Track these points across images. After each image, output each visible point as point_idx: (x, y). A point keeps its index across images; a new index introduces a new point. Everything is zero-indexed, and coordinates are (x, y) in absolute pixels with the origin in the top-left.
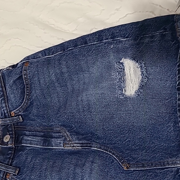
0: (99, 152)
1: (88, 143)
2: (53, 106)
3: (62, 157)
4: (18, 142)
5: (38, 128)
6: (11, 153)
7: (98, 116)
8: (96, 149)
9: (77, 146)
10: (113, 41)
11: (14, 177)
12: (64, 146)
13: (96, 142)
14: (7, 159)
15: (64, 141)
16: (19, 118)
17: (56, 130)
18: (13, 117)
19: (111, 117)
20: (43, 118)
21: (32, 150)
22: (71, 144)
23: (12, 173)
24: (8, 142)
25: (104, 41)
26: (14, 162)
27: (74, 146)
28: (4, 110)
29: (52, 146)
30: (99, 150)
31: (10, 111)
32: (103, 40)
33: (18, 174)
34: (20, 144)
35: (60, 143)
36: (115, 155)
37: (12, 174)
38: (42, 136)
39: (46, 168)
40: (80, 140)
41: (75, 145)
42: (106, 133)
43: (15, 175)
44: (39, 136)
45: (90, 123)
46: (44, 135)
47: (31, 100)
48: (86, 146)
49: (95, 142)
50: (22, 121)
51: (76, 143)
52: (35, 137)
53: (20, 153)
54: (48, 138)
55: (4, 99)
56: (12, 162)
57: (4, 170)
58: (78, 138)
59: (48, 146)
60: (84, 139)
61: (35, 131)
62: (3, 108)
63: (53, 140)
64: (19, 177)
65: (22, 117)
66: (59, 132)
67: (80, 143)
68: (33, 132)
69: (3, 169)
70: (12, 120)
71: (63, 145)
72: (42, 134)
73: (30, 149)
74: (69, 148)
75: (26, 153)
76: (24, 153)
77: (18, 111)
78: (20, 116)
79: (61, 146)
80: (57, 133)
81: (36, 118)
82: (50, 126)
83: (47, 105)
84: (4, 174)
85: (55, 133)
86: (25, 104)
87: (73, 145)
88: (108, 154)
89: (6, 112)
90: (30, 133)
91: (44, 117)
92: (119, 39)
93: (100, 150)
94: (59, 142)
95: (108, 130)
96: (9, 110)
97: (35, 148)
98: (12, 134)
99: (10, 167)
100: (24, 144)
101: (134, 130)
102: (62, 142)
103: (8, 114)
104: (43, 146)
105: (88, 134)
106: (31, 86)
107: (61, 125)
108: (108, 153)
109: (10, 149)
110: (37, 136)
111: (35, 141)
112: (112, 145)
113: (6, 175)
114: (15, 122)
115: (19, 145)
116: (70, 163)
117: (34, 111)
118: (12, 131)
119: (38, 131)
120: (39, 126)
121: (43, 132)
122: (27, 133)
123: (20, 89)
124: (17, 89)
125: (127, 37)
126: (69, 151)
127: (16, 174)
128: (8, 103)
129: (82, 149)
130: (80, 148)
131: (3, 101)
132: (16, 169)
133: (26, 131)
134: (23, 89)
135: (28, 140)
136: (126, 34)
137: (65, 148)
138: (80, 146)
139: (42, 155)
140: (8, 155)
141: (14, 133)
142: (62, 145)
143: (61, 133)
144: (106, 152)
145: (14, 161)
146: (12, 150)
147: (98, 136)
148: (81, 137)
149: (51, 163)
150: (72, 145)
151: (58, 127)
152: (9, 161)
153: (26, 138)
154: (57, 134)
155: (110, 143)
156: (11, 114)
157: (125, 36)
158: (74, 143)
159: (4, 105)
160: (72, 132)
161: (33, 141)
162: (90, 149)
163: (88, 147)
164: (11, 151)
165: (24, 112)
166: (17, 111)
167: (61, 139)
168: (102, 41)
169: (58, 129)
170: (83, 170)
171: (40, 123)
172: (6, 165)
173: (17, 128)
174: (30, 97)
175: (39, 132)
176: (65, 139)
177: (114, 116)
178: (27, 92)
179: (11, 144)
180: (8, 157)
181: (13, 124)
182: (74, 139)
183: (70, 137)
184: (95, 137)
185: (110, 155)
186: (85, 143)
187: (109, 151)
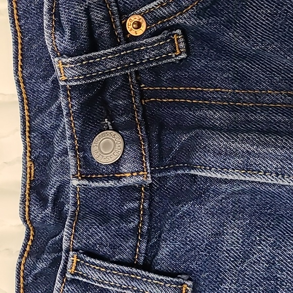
6: (138, 210)
14: (125, 238)
18: (135, 39)
24: (117, 164)
50: (184, 56)
70: (131, 55)
78: (178, 31)
96: (117, 6)
99: (148, 277)
100: (204, 167)
110: (281, 134)
114: (149, 61)
132: (177, 284)
146: (137, 195)
152: (137, 246)
179: (138, 172)
180: (129, 230)
181: (137, 73)
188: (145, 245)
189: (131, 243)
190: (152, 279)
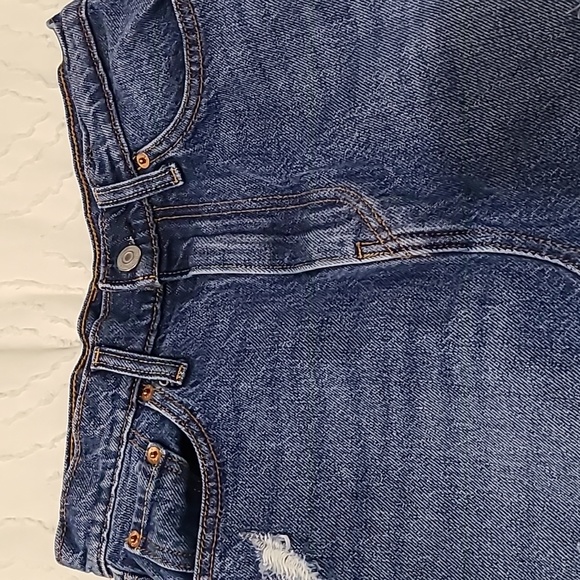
0: (507, 261)
1: (454, 232)
2: (298, 106)
3: (352, 300)
4: (175, 268)
5: (247, 203)
6: (151, 311)
7: (493, 112)
8: (490, 250)
9: (414, 247)
11: (174, 394)
12: (357, 253)
13: (489, 225)
14: (138, 332)
15: (357, 232)
16: (170, 173)
17: (320, 198)
18: (144, 171)
19: (548, 109)
20: (264, 160)
21: (232, 291)
22: (386, 241)
23: (163, 379)
24: (134, 271)
26: (167, 342)
27: (399, 249)
28: (108, 151)
29: (311, 262)
30: (502, 251)
31: (133, 152)
33: (185, 382)
34: (182, 275)
35: (342, 243)
36: (574, 263)
37: (164, 382)
38: (264, 232)
39: (294, 348)
40: (423, 221)
41: (404, 242)
42: (528, 183)
43: (176, 387)
44: (253, 233)
45: (463, 145)
46: (273, 225)
47: (208, 94)
48: (450, 245)
49: (483, 223)
50: (181, 183)
51: (406, 235)
52: (237, 238)
53: (187, 305)
54: (288, 235)
55: (105, 108)
56: (159, 342)
57: (130, 372)
58: (414, 214)
59: (290, 266)
60: (440, 214)
61: (237, 215)
62: (105, 141)
63: (310, 236)
64: (190, 391)
65: (178, 166)
66: (333, 205)
67: (422, 234)
68: (230, 218)
69: (126, 371)
70: (142, 185)
71: (356, 248)
73: (221, 287)
74: (379, 259)
75: (207, 302)
76: (199, 305)
77: (164, 145)
78: (173, 165)
79: (345, 255)
80: (325, 207)
81: (238, 164)
82: (292, 187)
83: (275, 107)
84: (132, 388)
85: (314, 210)
86: (189, 112)
87: (394, 245)
88: (547, 262)
89: (115, 154)
90: (219, 223)
91: (268, 154)
93: (508, 251)
94: (336, 238)
95: (536, 169)
96: (128, 146)
97: (242, 280)
98: (148, 240)
99: (153, 360)
100: (197, 267)
102: (349, 238)
103: (126, 164)
104: (272, 266)
105: (455, 194)
106: (206, 35)
107: (339, 176)
108: (546, 258)
109: (145, 295)
110: (246, 233)
111: (241, 252)
112: (557, 226)
113: (140, 393)
114: (157, 189)
115: (179, 277)
116: (390, 314)
117: (228, 136)
118: (146, 227)
119: (246, 215)
120: (248, 194)
121: (268, 216)
122: (206, 225)
123: (165, 56)
124: (151, 57)
126: (379, 270)
127: (179, 383)
128: (120, 122)
129: (434, 255)
130: (424, 252)
131: (101, 117)
132: (176, 364)
133: (201, 219)
134: (176, 53)
135: (213, 252)
137: (363, 261)
138: (426, 247)
139: (274, 301)
140: (140, 317)
141: (153, 233)
142: (350, 249)
143: (341, 205)
144: (537, 256)
145: (164, 338)
146: (152, 298)
147: (493, 200)
148: (425, 208)
149: (311, 326)
150: (390, 245)
151: (328, 186)
152: (146, 339)
153: (201, 244)
154: (328, 212)
155: (549, 220)
156: (134, 162)
158: (399, 235)
159: (106, 131)
160: (385, 195)
161: (230, 252)
162: (466, 253)
163: (457, 245)
164: (148, 303)
165: (185, 147)
166: (161, 143)
167: (345, 228)
169: (327, 192)
170: (447, 334)
171: (251, 182)
172: (136, 355)
174: (207, 80)
175: (251, 216)
176: (363, 225)
177: (563, 102)
178: (192, 64)
179: (149, 276)
180: (142, 326)
181: (149, 198)
182: (398, 218)
183: (381, 213)
184: (483, 204)
185: (556, 265)
186: (442, 233)
187: (550, 252)
188: (153, 338)
189: (142, 336)
190: (156, 361)
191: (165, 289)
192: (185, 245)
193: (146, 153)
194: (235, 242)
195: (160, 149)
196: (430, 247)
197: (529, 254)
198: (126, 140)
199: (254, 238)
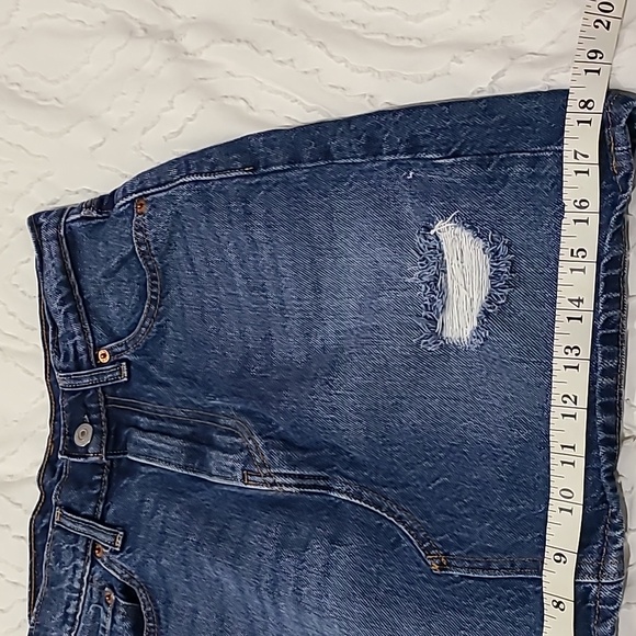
1: (319, 478)
2: (223, 348)
4: (119, 448)
5: (178, 412)
7: (351, 400)
9: (286, 485)
10: (412, 159)
12: (244, 478)
13: (347, 477)
15: (245, 463)
16: (120, 369)
17: (225, 425)
21: (157, 478)
22: (265, 476)
24: (87, 447)
25: (385, 158)
27: (274, 484)
28: (75, 345)
29: (211, 475)
31: (97, 348)
32: (381, 154)
35: (233, 468)
38: (185, 438)
40: (295, 466)
41: (279, 480)
44: (176, 437)
46: (193, 433)
47: (160, 319)
48: (315, 487)
50: (126, 379)
51: (280, 475)
52: (163, 438)
53: (125, 482)
55: (74, 309)
58: (289, 459)
59: (199, 470)
60: (309, 463)
61: (169, 419)
62: (73, 336)
63: (214, 453)
65: (128, 366)
66: (232, 434)
67: (293, 476)
68: (163, 421)
70: (97, 376)
71: (243, 475)
72: (188, 429)
73: (150, 473)
74: (258, 487)
77: (123, 348)
78: (124, 364)
79: (235, 479)
80: (227, 433)
82: (209, 408)
85: (220, 433)
86: (143, 330)
87: (271, 480)
88: (384, 517)
89: (81, 349)
90: (154, 422)
91: (196, 380)
92: (431, 159)
93: (357, 502)
94: (230, 463)
96: (94, 343)
97: (162, 472)
98: (99, 421)
100: (132, 453)
101: (465, 453)
102: (239, 466)
103: (89, 358)
104: (185, 468)
105: (322, 449)
107: (241, 412)
108: (384, 514)
110: (171, 435)
111: (163, 450)
114: (108, 381)
115: (121, 456)
117: (168, 356)
118: (98, 411)
119: (174, 421)
120: (179, 404)
121: (191, 425)
125: (455, 155)
126: (259, 495)
128: (89, 323)
129: (301, 492)
130: (294, 490)
131: (71, 316)
133: (142, 415)
135: (144, 445)
136: (454, 143)
137: (248, 486)
138: (295, 486)
139: (189, 495)
141: (104, 417)
142: (239, 475)
143: (237, 436)
144: (378, 510)
146: (101, 470)
148: (297, 456)
150: (268, 479)
151: (232, 417)
153: (137, 436)
154: (228, 439)
156: (96, 356)
157: (450, 149)
158: (275, 474)
159: (76, 329)
160: (270, 437)
161: (156, 448)
162: (326, 495)
163: (320, 487)
164: (99, 474)
165: (134, 354)
167: (237, 457)
168: (380, 157)
169: (229, 422)
173: (115, 402)
174: (162, 308)
175: (179, 423)
176: (249, 459)
178: (153, 293)
179: (97, 454)
181: (102, 387)
182: (276, 460)
183: (264, 452)
184: (344, 460)
185: (391, 521)
186: (310, 477)
187: (389, 511)
191: (112, 463)
192: (126, 432)
193: (108, 350)
194: (161, 442)
195: (120, 349)
196: (298, 486)
197: (373, 508)
198: (93, 339)
199: (176, 442)
